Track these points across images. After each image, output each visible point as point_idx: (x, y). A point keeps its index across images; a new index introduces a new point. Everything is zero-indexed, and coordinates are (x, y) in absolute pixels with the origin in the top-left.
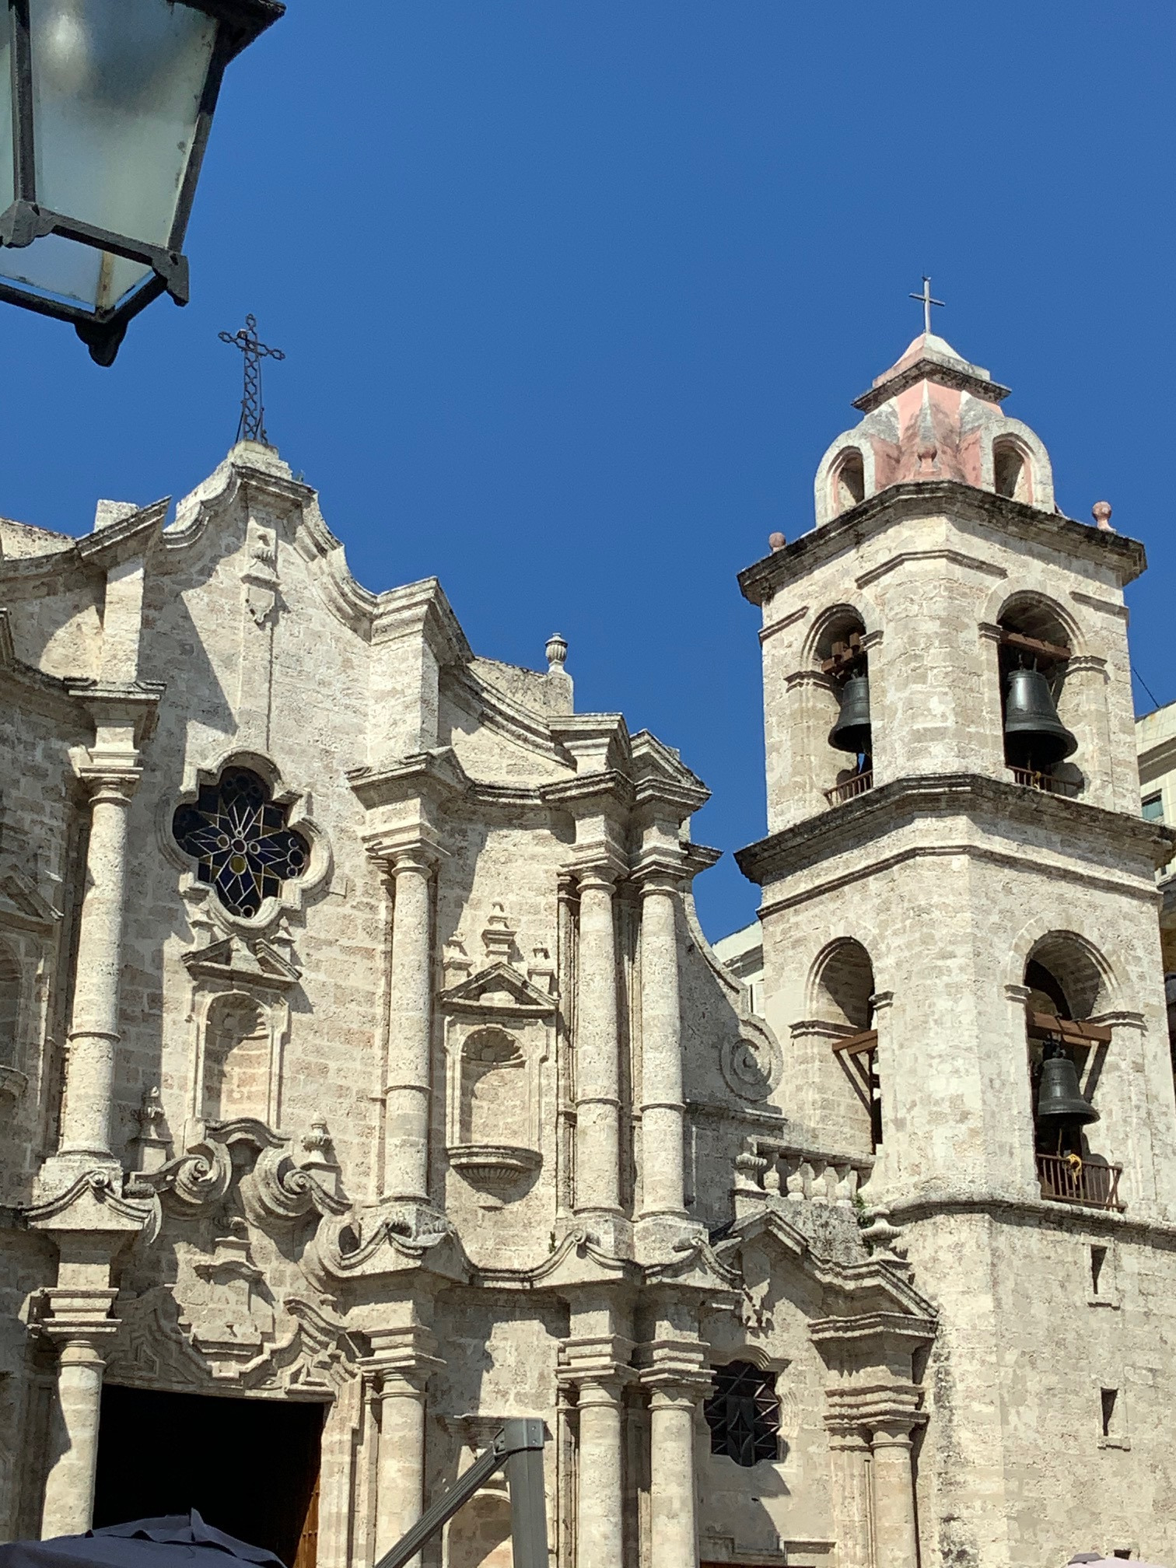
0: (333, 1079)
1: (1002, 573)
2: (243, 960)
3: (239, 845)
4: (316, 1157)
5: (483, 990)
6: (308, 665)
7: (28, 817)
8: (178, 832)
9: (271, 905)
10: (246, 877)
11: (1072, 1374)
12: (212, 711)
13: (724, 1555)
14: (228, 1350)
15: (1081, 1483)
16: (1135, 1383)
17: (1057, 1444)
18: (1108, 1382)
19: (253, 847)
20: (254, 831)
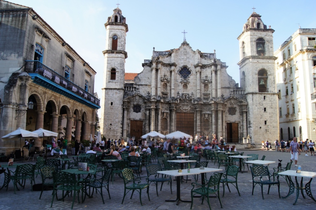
0: (194, 89)
1: (256, 35)
2: (185, 81)
4: (192, 95)
5: (205, 81)
6: (190, 58)
8: (180, 73)
9: (187, 77)
10: (186, 75)
11: (261, 107)
12: (182, 63)
13: (229, 122)
14: (185, 110)
15: (261, 116)
16: (268, 107)
17: (259, 112)
18: (265, 107)
19: (186, 73)
20: (187, 71)
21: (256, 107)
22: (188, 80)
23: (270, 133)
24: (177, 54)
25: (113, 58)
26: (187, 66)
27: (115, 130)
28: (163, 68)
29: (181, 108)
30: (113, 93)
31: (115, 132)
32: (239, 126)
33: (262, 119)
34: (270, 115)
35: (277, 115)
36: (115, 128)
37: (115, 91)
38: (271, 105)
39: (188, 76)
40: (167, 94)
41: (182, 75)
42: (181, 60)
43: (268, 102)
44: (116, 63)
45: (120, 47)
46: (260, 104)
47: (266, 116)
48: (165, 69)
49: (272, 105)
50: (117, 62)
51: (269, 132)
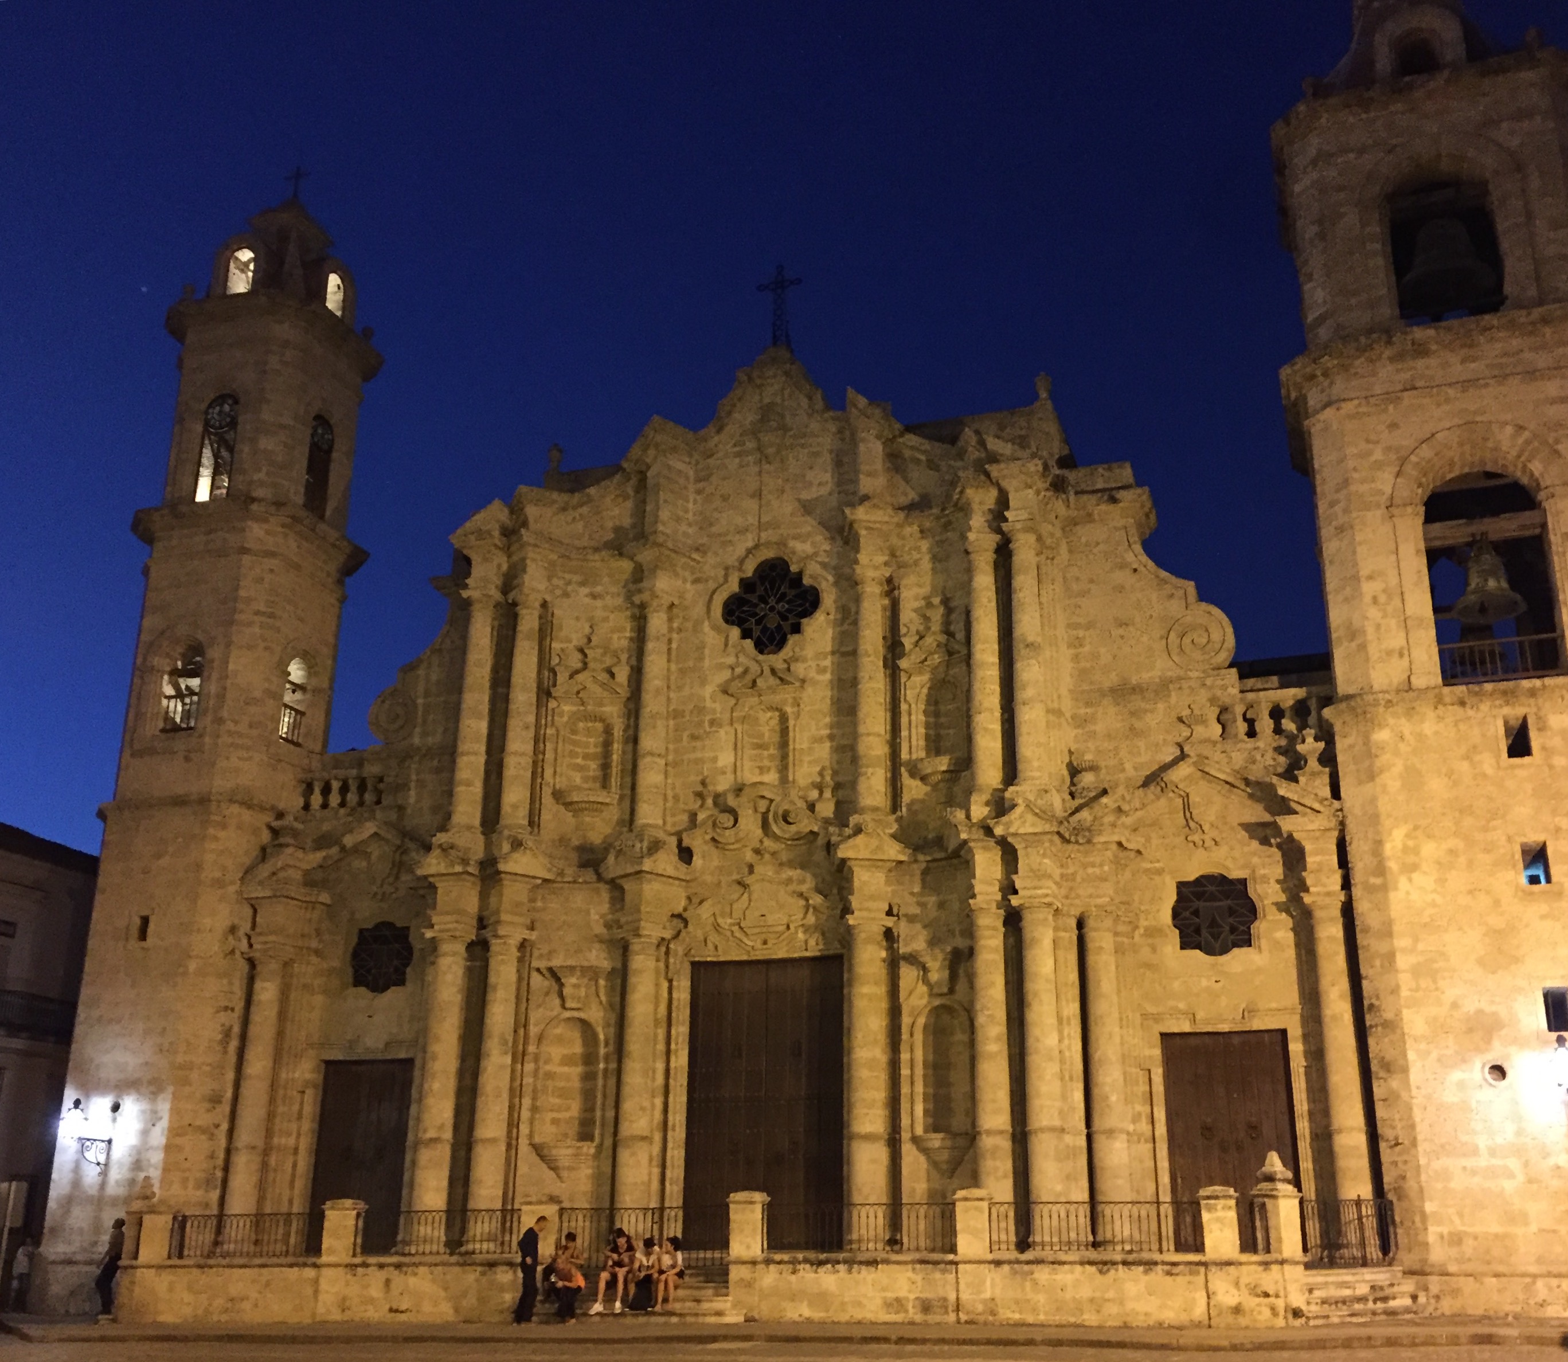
0: (840, 741)
2: (764, 682)
3: (772, 609)
4: (825, 796)
5: (928, 653)
7: (615, 636)
8: (726, 616)
9: (791, 638)
10: (779, 627)
12: (743, 530)
13: (1187, 1026)
14: (765, 931)
19: (783, 606)
20: (784, 595)
22: (794, 670)
24: (711, 461)
27: (143, 1155)
28: (584, 591)
29: (725, 922)
39: (796, 629)
40: (606, 807)
41: (744, 635)
42: (735, 509)
48: (594, 596)
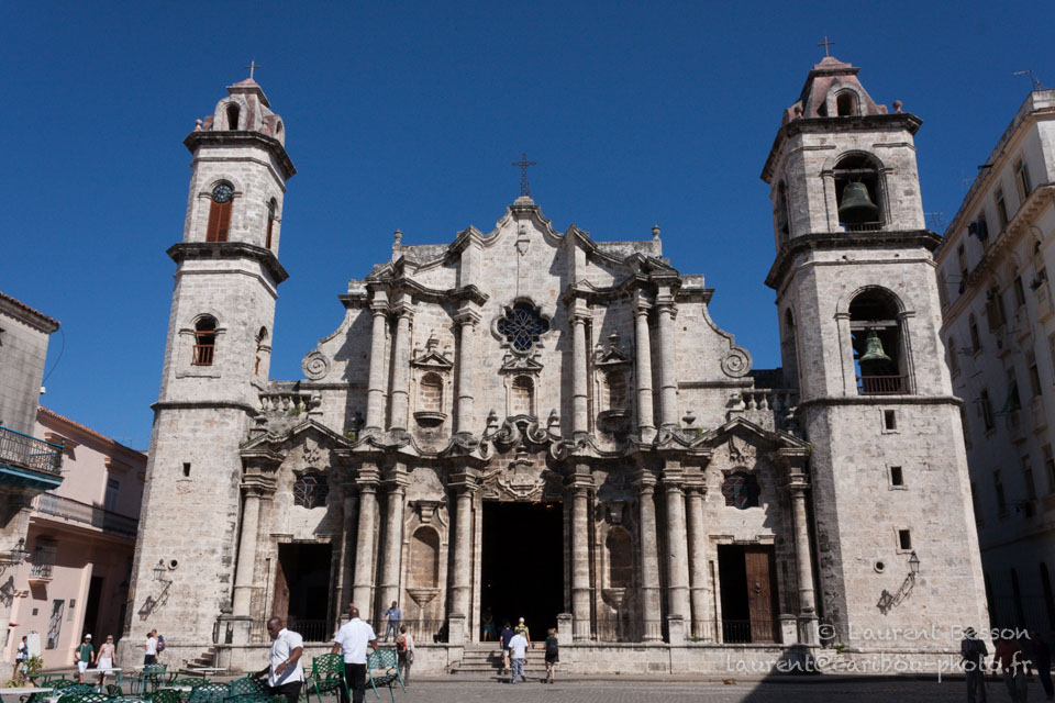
0: (560, 397)
1: (834, 147)
2: (522, 363)
3: (523, 328)
4: (554, 423)
5: (609, 357)
8: (500, 328)
9: (534, 344)
10: (527, 338)
11: (875, 462)
12: (510, 287)
13: (729, 542)
14: (523, 488)
15: (879, 506)
16: (912, 462)
17: (866, 490)
18: (896, 465)
19: (529, 327)
20: (529, 322)
21: (852, 467)
22: (537, 359)
23: (934, 592)
24: (491, 250)
25: (209, 276)
26: (533, 298)
27: (192, 590)
28: (427, 310)
29: (502, 482)
30: (196, 423)
31: (191, 601)
32: (778, 560)
33: (884, 524)
34: (926, 504)
35: (961, 501)
36: (191, 578)
37: (205, 412)
38: (924, 453)
39: (537, 339)
40: (442, 421)
41: (510, 339)
42: (505, 275)
43: (910, 442)
44: (218, 297)
45: (242, 231)
46: (868, 451)
47: (906, 508)
48: (432, 313)
49: (932, 452)
50: (222, 291)
51: (928, 583)
